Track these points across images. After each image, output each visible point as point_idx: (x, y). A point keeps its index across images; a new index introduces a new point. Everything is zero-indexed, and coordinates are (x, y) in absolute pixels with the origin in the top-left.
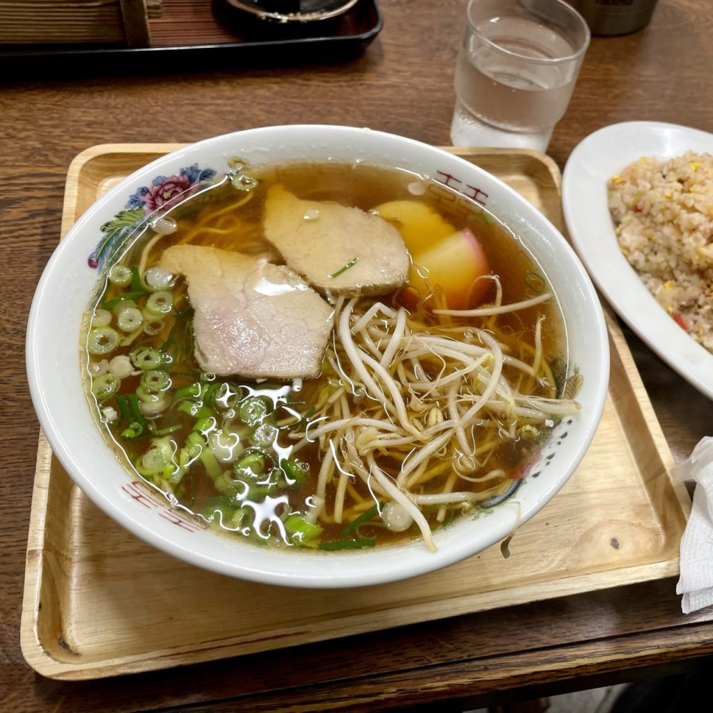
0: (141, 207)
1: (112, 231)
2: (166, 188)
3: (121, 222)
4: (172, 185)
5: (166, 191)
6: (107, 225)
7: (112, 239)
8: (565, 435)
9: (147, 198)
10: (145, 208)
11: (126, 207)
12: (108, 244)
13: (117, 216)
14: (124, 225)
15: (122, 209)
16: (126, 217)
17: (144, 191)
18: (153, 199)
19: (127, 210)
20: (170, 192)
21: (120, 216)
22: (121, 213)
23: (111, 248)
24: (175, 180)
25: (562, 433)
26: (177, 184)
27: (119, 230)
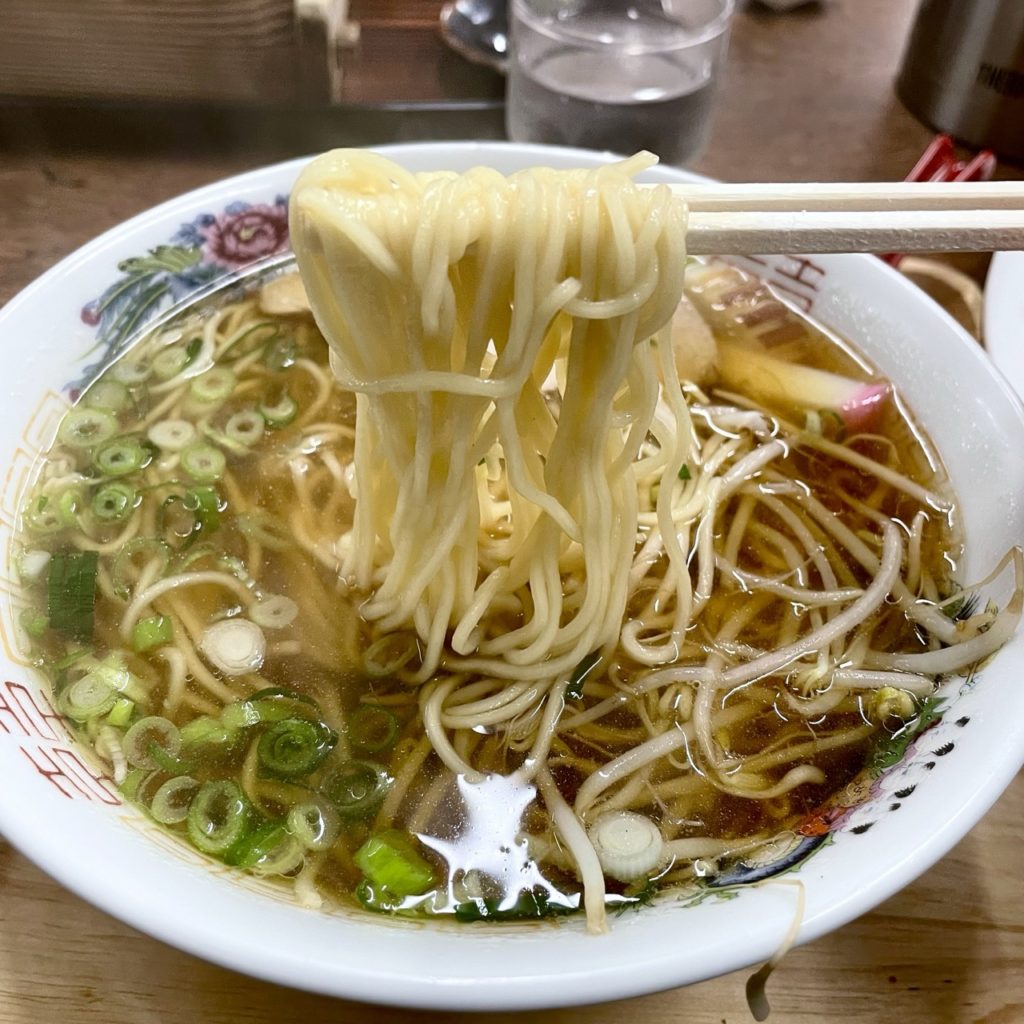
0: (196, 246)
1: (135, 273)
2: (247, 221)
3: (157, 262)
4: (257, 220)
5: (247, 227)
6: (131, 261)
7: (133, 286)
9: (210, 233)
10: (205, 248)
11: (172, 240)
12: (124, 293)
13: (151, 251)
14: (160, 269)
15: (163, 241)
16: (167, 255)
17: (208, 221)
18: (221, 236)
19: (172, 245)
20: (254, 229)
21: (159, 252)
22: (161, 249)
23: (129, 301)
24: (264, 211)
26: (267, 218)
27: (150, 277)
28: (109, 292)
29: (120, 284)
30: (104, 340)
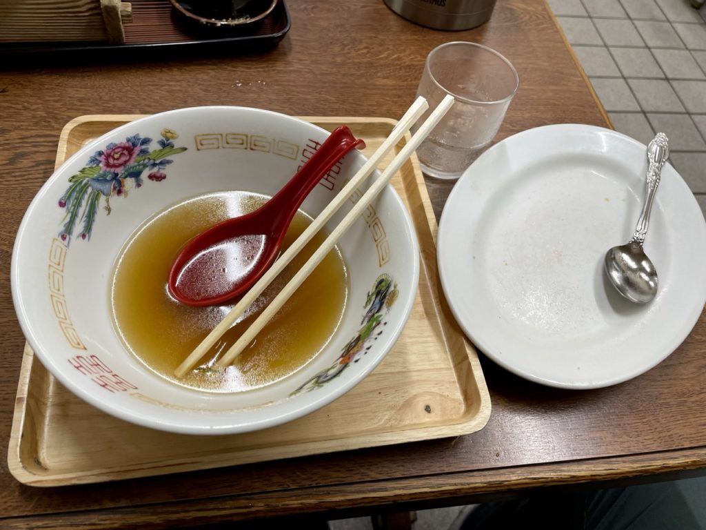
0: (98, 165)
1: (77, 181)
2: (116, 151)
3: (83, 175)
4: (120, 149)
5: (116, 153)
6: (73, 177)
7: (76, 187)
8: (381, 333)
9: (102, 158)
10: (101, 165)
11: (87, 165)
12: (73, 191)
13: (80, 171)
14: (85, 177)
15: (84, 166)
16: (87, 171)
17: (100, 153)
18: (107, 159)
19: (88, 167)
20: (119, 153)
21: (83, 171)
22: (84, 169)
23: (75, 193)
24: (122, 145)
25: (379, 332)
26: (124, 148)
27: (82, 181)
28: (67, 192)
29: (71, 187)
30: (69, 212)
